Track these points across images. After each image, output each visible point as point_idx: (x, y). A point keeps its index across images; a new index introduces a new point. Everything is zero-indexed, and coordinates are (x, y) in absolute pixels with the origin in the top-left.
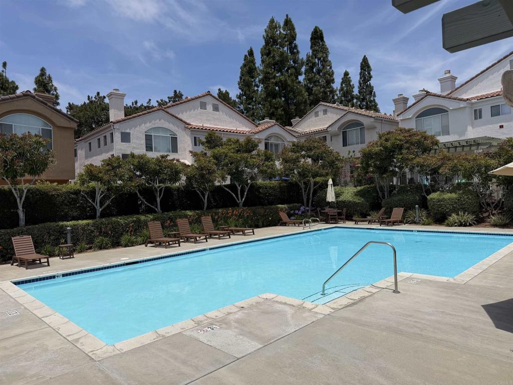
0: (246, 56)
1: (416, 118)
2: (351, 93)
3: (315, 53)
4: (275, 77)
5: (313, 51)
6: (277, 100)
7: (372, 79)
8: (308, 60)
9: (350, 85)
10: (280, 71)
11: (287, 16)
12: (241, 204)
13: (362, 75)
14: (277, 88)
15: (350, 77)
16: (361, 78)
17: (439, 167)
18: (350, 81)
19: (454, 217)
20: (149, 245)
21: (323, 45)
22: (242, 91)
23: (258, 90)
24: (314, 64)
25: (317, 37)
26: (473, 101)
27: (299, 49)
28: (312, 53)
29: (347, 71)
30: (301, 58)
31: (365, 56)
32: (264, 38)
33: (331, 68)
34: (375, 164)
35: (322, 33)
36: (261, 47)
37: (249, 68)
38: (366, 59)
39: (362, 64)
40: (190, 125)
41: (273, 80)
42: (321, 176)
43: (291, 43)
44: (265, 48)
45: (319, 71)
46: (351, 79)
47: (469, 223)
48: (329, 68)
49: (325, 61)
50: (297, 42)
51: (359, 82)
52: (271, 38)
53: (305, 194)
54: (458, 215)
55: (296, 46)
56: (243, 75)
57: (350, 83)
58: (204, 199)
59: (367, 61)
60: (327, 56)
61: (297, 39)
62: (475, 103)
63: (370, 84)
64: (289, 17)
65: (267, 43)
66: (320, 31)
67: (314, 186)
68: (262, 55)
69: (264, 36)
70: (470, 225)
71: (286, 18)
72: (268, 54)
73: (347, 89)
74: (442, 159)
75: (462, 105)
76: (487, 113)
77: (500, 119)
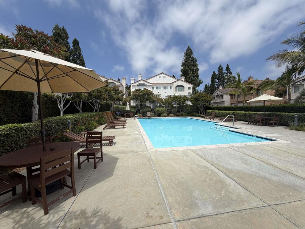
1: (137, 86)
54: (163, 114)
62: (153, 85)
76: (155, 88)
77: (158, 90)
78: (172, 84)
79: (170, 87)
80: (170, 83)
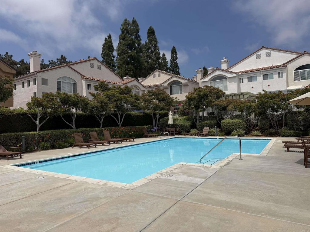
0: (106, 39)
1: (211, 81)
2: (167, 66)
3: (150, 41)
4: (128, 53)
5: (149, 40)
6: (129, 66)
7: (177, 59)
8: (146, 45)
9: (166, 62)
10: (131, 49)
11: (134, 18)
12: (120, 125)
13: (172, 57)
14: (129, 59)
15: (166, 57)
16: (171, 58)
17: (227, 106)
18: (166, 59)
19: (235, 132)
20: (74, 147)
21: (154, 37)
22: (104, 59)
23: (114, 59)
24: (149, 48)
25: (151, 32)
26: (240, 74)
27: (141, 38)
28: (148, 41)
29: (164, 53)
30: (142, 43)
31: (174, 46)
32: (121, 29)
33: (159, 51)
34: (194, 104)
35: (154, 31)
36: (119, 35)
37: (109, 45)
38: (175, 48)
39: (172, 51)
40: (85, 76)
41: (127, 54)
42: (165, 110)
43: (136, 34)
44: (122, 35)
45: (152, 52)
46: (166, 58)
47: (243, 135)
48: (158, 50)
49: (156, 47)
50: (140, 34)
51: (171, 60)
52: (125, 30)
53: (154, 120)
54: (237, 130)
55: (139, 36)
56: (104, 50)
57: (166, 60)
58: (101, 122)
59: (175, 49)
60: (156, 44)
61: (139, 32)
62: (240, 75)
63: (176, 62)
64: (135, 19)
65: (123, 32)
66: (153, 29)
67: (159, 116)
68: (120, 39)
69: (121, 28)
70: (243, 136)
71: (133, 19)
72: (123, 39)
73: (164, 64)
74: (228, 102)
75: (235, 75)
76: (246, 80)
77: (252, 84)
78: (285, 65)
79: (279, 73)
80: (279, 64)
